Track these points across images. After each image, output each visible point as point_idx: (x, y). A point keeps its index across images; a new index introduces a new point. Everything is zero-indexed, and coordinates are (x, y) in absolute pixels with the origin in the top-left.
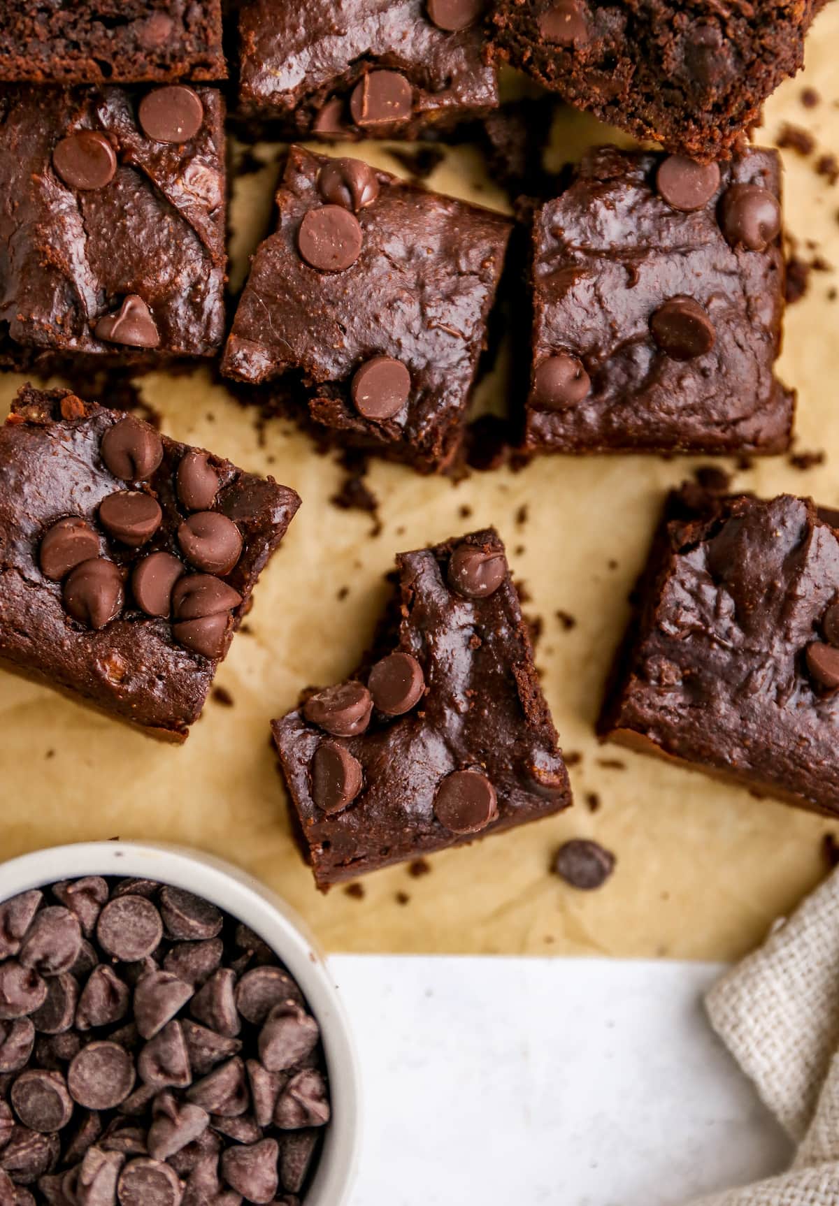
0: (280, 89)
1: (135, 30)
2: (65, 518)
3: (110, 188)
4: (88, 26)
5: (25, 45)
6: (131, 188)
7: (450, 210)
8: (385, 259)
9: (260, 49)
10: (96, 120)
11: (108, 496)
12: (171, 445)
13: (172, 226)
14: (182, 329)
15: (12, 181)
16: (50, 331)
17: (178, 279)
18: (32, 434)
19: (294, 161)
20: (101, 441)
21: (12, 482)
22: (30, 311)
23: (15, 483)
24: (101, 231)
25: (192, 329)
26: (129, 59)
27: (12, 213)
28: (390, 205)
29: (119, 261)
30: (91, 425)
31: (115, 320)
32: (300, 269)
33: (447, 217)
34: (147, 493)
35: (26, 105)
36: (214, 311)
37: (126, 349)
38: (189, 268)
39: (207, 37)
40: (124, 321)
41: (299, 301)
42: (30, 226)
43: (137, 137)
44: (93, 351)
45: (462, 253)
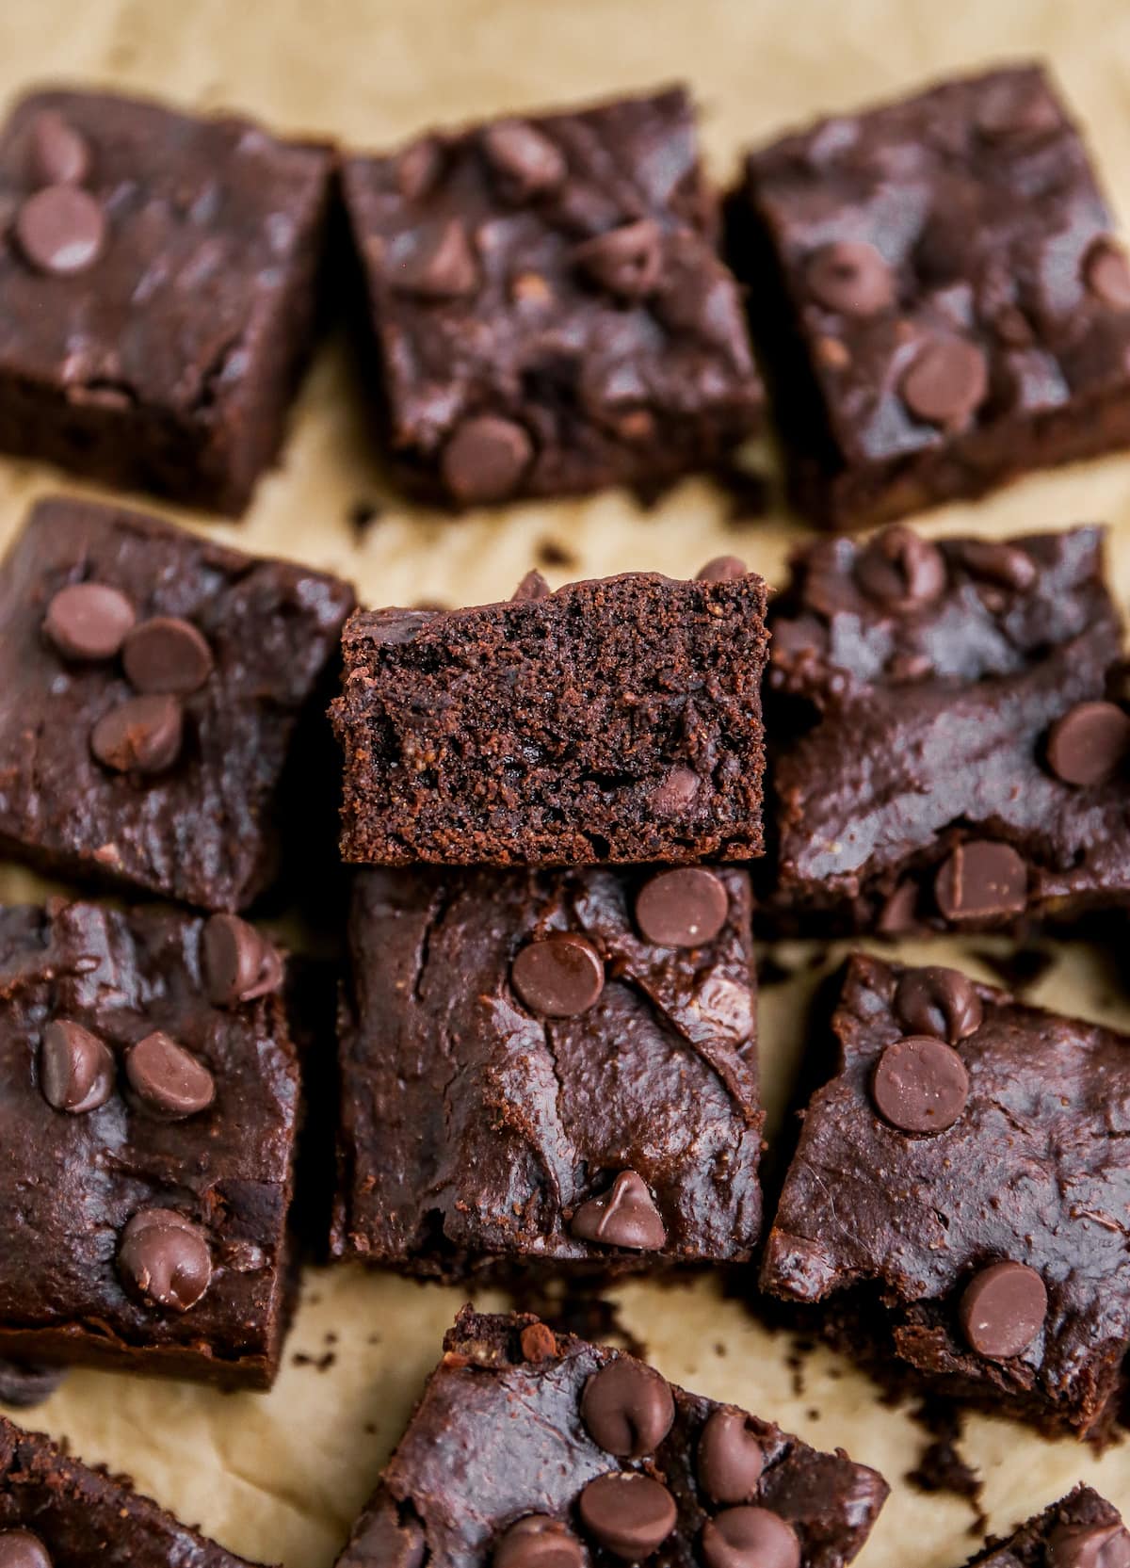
0: (838, 870)
1: (643, 791)
2: (525, 1517)
3: (593, 1014)
4: (577, 788)
5: (486, 816)
6: (623, 1014)
7: (1089, 1041)
8: (999, 1114)
9: (809, 814)
10: (573, 917)
11: (591, 1481)
12: (687, 1401)
13: (684, 1067)
14: (700, 1221)
15: (452, 1004)
16: (507, 1226)
17: (695, 1147)
18: (479, 1385)
19: (858, 972)
20: (580, 1397)
21: (450, 1460)
22: (475, 1194)
23: (455, 1463)
24: (580, 1076)
25: (716, 1222)
26: (634, 833)
27: (451, 1050)
28: (1001, 1035)
29: (608, 1121)
30: (565, 1370)
31: (604, 1210)
32: (875, 1129)
33: (1085, 1051)
34: (650, 1476)
35: (473, 897)
36: (747, 1194)
37: (616, 1250)
38: (711, 1129)
39: (748, 800)
40: (617, 1211)
41: (876, 1177)
42: (478, 1069)
43: (631, 941)
44: (569, 1255)
45: (1113, 1104)
